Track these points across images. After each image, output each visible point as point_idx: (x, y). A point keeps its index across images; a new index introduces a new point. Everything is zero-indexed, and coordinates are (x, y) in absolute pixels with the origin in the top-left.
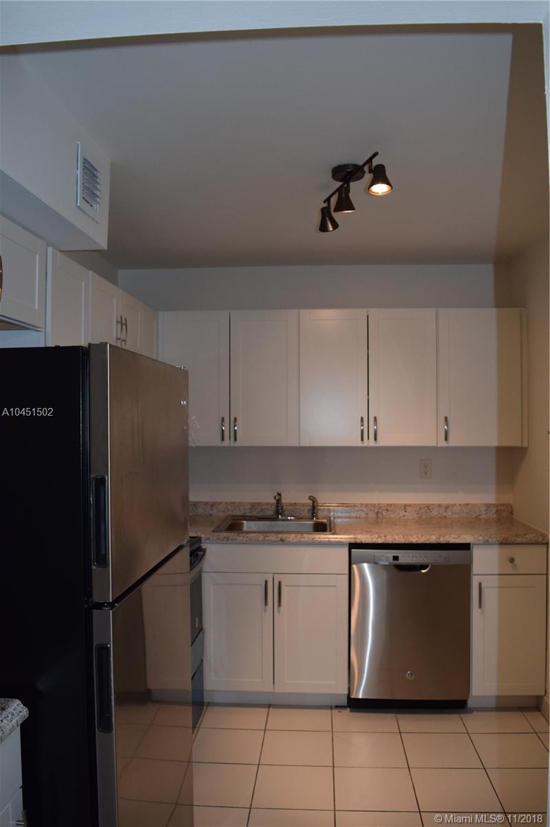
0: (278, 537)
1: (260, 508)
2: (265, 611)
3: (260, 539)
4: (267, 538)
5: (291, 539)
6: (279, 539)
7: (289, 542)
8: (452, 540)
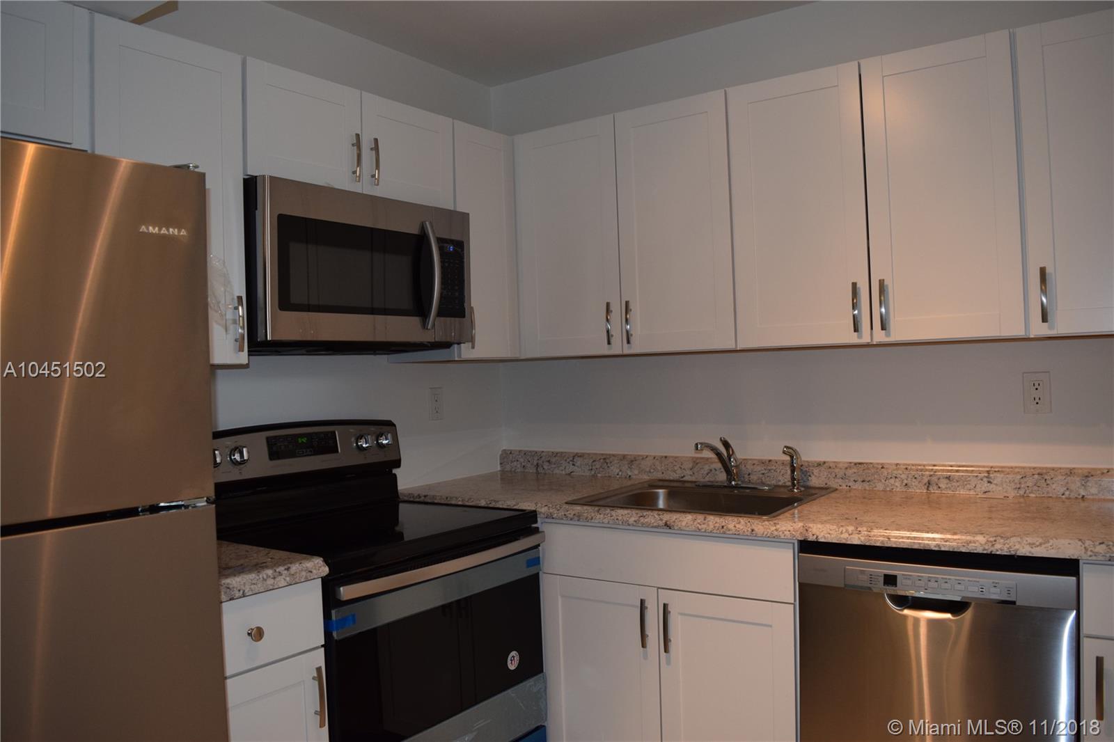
0: (661, 520)
1: (707, 468)
2: (645, 657)
3: (632, 520)
4: (642, 520)
5: (684, 524)
6: (661, 523)
7: (680, 529)
8: (1024, 550)
